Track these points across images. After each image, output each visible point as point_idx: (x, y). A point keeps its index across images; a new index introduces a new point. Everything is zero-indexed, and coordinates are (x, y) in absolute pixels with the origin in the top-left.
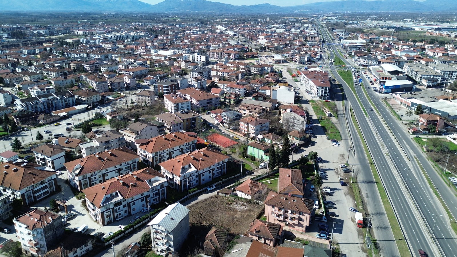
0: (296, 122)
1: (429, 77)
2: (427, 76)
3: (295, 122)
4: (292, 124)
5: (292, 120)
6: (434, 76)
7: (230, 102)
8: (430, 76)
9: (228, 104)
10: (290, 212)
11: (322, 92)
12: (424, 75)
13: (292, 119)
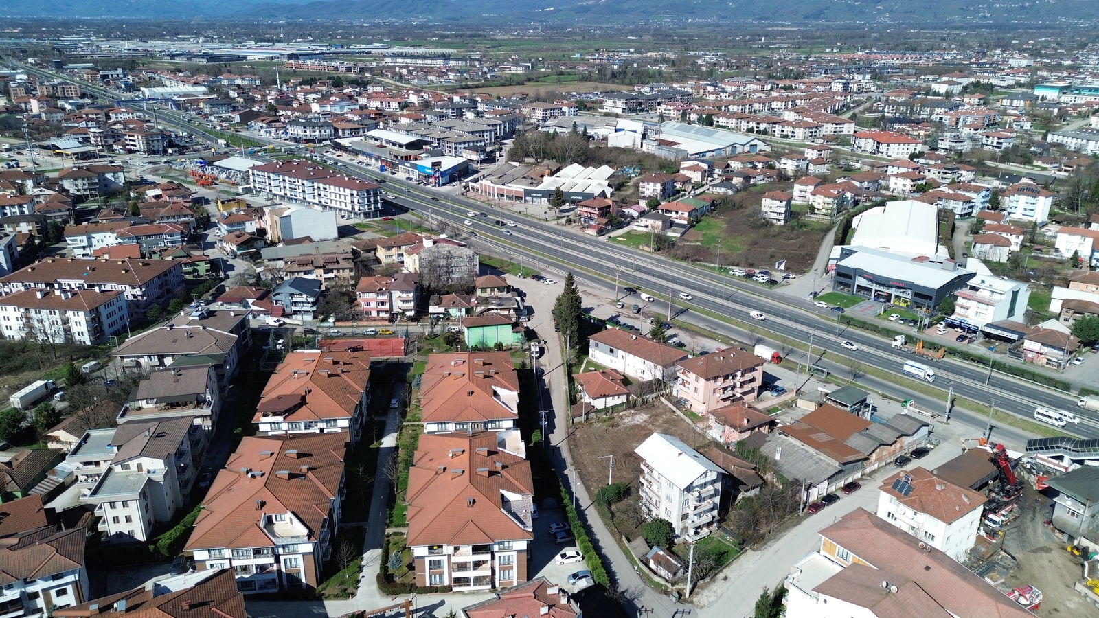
0: (454, 262)
1: (466, 145)
2: (464, 143)
3: (451, 262)
4: (445, 269)
5: (443, 262)
6: (473, 142)
7: (195, 271)
8: (469, 142)
9: (190, 277)
10: (739, 374)
11: (369, 201)
12: (460, 143)
13: (444, 258)
